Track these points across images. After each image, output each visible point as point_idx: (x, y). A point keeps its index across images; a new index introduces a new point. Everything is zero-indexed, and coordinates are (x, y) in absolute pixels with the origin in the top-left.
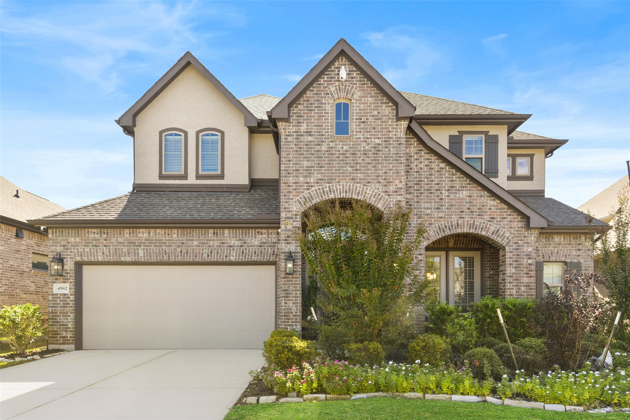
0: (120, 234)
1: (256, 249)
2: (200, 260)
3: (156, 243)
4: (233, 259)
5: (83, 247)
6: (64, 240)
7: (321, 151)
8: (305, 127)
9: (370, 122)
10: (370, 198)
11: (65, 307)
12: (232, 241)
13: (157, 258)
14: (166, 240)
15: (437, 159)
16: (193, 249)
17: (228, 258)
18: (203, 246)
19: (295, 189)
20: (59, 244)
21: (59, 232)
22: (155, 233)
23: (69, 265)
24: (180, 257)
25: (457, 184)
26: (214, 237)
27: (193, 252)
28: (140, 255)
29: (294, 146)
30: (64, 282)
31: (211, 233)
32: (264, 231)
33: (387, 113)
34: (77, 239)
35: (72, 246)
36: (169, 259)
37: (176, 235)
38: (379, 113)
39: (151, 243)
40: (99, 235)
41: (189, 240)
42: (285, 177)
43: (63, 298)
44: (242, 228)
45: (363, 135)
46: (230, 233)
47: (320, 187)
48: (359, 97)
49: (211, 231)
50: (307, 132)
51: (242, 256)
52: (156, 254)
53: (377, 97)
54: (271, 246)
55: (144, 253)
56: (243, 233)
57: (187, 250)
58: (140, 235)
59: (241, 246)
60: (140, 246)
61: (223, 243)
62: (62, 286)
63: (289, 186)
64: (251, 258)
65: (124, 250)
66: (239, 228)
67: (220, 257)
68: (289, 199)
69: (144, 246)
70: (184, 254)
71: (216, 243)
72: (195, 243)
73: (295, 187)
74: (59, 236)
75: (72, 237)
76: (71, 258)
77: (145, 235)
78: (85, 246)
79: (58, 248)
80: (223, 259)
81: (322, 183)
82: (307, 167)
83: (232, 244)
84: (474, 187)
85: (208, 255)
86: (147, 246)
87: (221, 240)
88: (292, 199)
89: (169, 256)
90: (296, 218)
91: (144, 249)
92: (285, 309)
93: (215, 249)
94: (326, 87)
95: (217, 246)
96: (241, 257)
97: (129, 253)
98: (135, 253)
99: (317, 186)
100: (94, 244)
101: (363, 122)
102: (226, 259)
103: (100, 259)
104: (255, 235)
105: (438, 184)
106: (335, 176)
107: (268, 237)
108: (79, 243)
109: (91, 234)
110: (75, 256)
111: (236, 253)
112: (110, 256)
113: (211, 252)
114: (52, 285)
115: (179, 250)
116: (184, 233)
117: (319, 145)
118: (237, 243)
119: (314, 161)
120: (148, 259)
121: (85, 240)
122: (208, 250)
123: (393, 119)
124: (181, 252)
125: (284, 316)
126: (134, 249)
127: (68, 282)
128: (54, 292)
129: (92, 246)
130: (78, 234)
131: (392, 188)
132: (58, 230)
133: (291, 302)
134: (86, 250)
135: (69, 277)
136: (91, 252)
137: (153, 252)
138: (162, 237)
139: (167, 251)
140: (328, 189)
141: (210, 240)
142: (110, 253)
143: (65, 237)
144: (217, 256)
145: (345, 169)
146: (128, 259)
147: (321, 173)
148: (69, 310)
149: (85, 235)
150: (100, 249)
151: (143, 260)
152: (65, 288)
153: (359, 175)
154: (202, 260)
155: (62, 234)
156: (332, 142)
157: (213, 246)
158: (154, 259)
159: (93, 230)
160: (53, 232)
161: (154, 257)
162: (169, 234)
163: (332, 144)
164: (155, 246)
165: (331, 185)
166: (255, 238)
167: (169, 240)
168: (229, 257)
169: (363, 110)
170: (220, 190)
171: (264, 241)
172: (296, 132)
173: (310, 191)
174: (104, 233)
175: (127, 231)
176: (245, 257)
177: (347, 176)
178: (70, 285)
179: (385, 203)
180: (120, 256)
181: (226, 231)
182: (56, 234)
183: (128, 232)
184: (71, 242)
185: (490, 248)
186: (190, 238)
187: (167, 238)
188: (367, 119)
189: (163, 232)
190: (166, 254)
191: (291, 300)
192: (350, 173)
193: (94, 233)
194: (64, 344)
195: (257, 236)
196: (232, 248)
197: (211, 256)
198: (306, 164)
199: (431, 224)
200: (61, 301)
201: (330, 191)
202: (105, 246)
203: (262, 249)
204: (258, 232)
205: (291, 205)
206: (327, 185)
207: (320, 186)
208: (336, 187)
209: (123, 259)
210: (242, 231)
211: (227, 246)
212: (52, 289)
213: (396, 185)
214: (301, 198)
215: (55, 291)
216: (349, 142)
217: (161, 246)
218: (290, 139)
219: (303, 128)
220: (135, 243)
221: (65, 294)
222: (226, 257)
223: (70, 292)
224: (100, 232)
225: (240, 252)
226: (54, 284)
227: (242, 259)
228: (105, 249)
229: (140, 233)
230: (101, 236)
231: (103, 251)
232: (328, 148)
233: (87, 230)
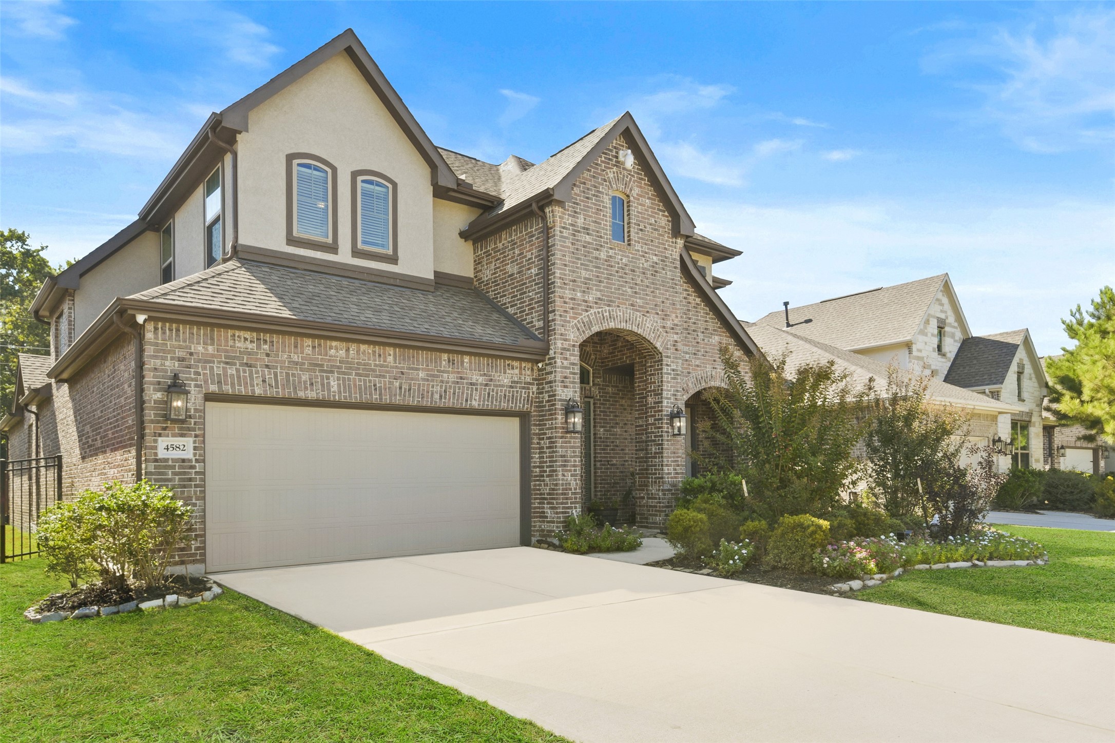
0: (296, 347)
1: (505, 390)
2: (429, 404)
3: (359, 369)
4: (475, 404)
5: (222, 365)
6: (180, 347)
7: (600, 259)
8: (583, 220)
9: (648, 231)
10: (649, 334)
11: (184, 486)
12: (474, 377)
13: (361, 396)
14: (376, 365)
15: (694, 292)
16: (419, 385)
17: (469, 402)
18: (433, 381)
19: (573, 308)
20: (169, 356)
21: (171, 330)
22: (358, 351)
23: (193, 401)
24: (398, 398)
25: (711, 326)
26: (449, 367)
27: (419, 390)
28: (332, 390)
29: (570, 245)
30: (182, 435)
31: (445, 360)
32: (516, 364)
33: (663, 224)
34: (210, 348)
35: (199, 361)
36: (381, 399)
37: (391, 357)
38: (656, 222)
39: (350, 368)
40: (255, 345)
41: (413, 369)
42: (561, 288)
43: (180, 467)
44: (488, 356)
45: (642, 247)
46: (470, 363)
47: (600, 310)
48: (637, 195)
49: (445, 356)
50: (584, 228)
51: (488, 401)
52: (360, 389)
53: (655, 200)
54: (524, 388)
55: (339, 385)
56: (488, 364)
57: (410, 385)
58: (333, 352)
59: (486, 385)
60: (332, 372)
61: (461, 378)
62: (175, 444)
63: (565, 302)
64: (500, 405)
65: (304, 378)
66: (484, 355)
67: (457, 400)
68: (565, 321)
69: (339, 373)
70: (405, 392)
71: (452, 377)
72: (421, 375)
73: (571, 306)
74: (170, 338)
75: (199, 343)
76: (196, 386)
77: (341, 352)
78: (227, 363)
79: (168, 363)
80: (462, 404)
81: (601, 304)
82: (585, 278)
83: (474, 381)
84: (723, 332)
85: (441, 396)
86: (344, 373)
87: (458, 373)
88: (569, 322)
89: (380, 394)
90: (574, 350)
91: (338, 379)
92: (562, 485)
93: (450, 387)
94: (604, 170)
95: (454, 382)
96: (486, 403)
97: (312, 384)
98: (323, 385)
99: (597, 308)
100: (245, 361)
101: (641, 230)
102: (466, 405)
103: (258, 391)
104: (505, 370)
105: (695, 323)
106: (614, 298)
107: (521, 374)
108: (213, 356)
109: (240, 341)
110: (206, 382)
111: (480, 396)
112: (277, 387)
113: (445, 392)
114: (156, 441)
115: (397, 384)
116: (404, 356)
117: (598, 250)
118: (481, 380)
119: (592, 271)
120: (345, 397)
121: (227, 351)
122: (441, 387)
123: (669, 233)
124: (400, 388)
125: (562, 494)
126: (322, 377)
127: (190, 436)
128: (160, 456)
129: (242, 364)
130: (212, 339)
131: (669, 324)
132: (167, 324)
133: (569, 474)
134: (229, 371)
135: (192, 425)
136: (239, 377)
137: (355, 385)
138: (369, 359)
139: (378, 385)
140: (608, 314)
141: (443, 372)
142: (276, 381)
143: (185, 341)
144: (454, 398)
145: (624, 289)
146: (311, 395)
147: (601, 291)
148: (195, 492)
149: (227, 341)
150: (257, 372)
151: (337, 398)
152: (182, 447)
153: (638, 301)
154: (431, 403)
155: (178, 335)
156: (611, 249)
157: (448, 382)
158: (356, 397)
159: (243, 334)
160: (156, 329)
161: (355, 393)
162: (380, 355)
163: (611, 252)
164: (357, 374)
165: (611, 308)
166: (505, 373)
167: (381, 366)
168: (471, 401)
169: (640, 213)
170: (392, 281)
171: (516, 379)
172: (572, 225)
173: (589, 313)
174: (265, 341)
175: (308, 342)
176: (492, 402)
177: (627, 300)
178: (195, 442)
179: (663, 342)
180: (295, 388)
181: (466, 359)
182: (164, 333)
183: (310, 343)
184: (198, 353)
185: (703, 405)
186: (414, 364)
187: (377, 363)
188: (645, 227)
189: (370, 351)
190: (376, 389)
191: (570, 471)
192: (630, 296)
193: (246, 339)
194: (182, 563)
195: (507, 371)
196: (474, 387)
197: (445, 398)
198: (584, 274)
199: (689, 373)
200: (174, 474)
201: (610, 317)
202: (267, 366)
203: (513, 391)
204: (509, 365)
205: (568, 330)
206: (607, 308)
207: (600, 308)
208: (616, 313)
209: (301, 394)
210: (488, 361)
211: (467, 383)
212: (156, 448)
213: (673, 320)
214: (578, 321)
215: (162, 454)
216: (629, 253)
217: (368, 376)
218: (566, 233)
219: (580, 221)
220: (322, 365)
221: (183, 461)
222: (467, 400)
223: (195, 455)
224: (257, 339)
225: (484, 394)
226: (160, 439)
227: (488, 405)
228: (266, 373)
229: (331, 348)
230: (259, 347)
231: (263, 376)
232: (608, 256)
233: (230, 332)
